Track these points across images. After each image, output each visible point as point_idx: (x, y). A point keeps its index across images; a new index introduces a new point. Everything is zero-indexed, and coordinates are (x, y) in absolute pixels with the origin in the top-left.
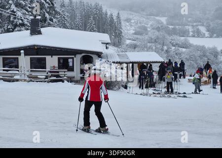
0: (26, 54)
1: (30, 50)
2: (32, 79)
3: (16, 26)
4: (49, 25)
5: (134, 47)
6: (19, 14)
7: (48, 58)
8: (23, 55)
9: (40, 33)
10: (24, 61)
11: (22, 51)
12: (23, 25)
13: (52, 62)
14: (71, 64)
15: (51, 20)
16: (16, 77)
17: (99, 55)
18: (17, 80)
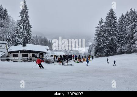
0: (21, 53)
1: (22, 51)
2: (23, 61)
3: (18, 44)
4: (29, 43)
5: (57, 51)
6: (19, 40)
7: (28, 54)
8: (20, 53)
9: (26, 46)
10: (20, 55)
11: (20, 52)
12: (20, 43)
13: (30, 55)
14: (36, 56)
15: (30, 42)
16: (17, 60)
17: (45, 53)
18: (18, 61)
